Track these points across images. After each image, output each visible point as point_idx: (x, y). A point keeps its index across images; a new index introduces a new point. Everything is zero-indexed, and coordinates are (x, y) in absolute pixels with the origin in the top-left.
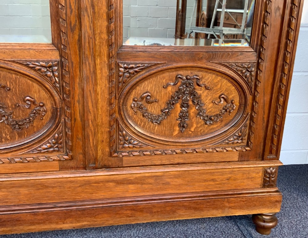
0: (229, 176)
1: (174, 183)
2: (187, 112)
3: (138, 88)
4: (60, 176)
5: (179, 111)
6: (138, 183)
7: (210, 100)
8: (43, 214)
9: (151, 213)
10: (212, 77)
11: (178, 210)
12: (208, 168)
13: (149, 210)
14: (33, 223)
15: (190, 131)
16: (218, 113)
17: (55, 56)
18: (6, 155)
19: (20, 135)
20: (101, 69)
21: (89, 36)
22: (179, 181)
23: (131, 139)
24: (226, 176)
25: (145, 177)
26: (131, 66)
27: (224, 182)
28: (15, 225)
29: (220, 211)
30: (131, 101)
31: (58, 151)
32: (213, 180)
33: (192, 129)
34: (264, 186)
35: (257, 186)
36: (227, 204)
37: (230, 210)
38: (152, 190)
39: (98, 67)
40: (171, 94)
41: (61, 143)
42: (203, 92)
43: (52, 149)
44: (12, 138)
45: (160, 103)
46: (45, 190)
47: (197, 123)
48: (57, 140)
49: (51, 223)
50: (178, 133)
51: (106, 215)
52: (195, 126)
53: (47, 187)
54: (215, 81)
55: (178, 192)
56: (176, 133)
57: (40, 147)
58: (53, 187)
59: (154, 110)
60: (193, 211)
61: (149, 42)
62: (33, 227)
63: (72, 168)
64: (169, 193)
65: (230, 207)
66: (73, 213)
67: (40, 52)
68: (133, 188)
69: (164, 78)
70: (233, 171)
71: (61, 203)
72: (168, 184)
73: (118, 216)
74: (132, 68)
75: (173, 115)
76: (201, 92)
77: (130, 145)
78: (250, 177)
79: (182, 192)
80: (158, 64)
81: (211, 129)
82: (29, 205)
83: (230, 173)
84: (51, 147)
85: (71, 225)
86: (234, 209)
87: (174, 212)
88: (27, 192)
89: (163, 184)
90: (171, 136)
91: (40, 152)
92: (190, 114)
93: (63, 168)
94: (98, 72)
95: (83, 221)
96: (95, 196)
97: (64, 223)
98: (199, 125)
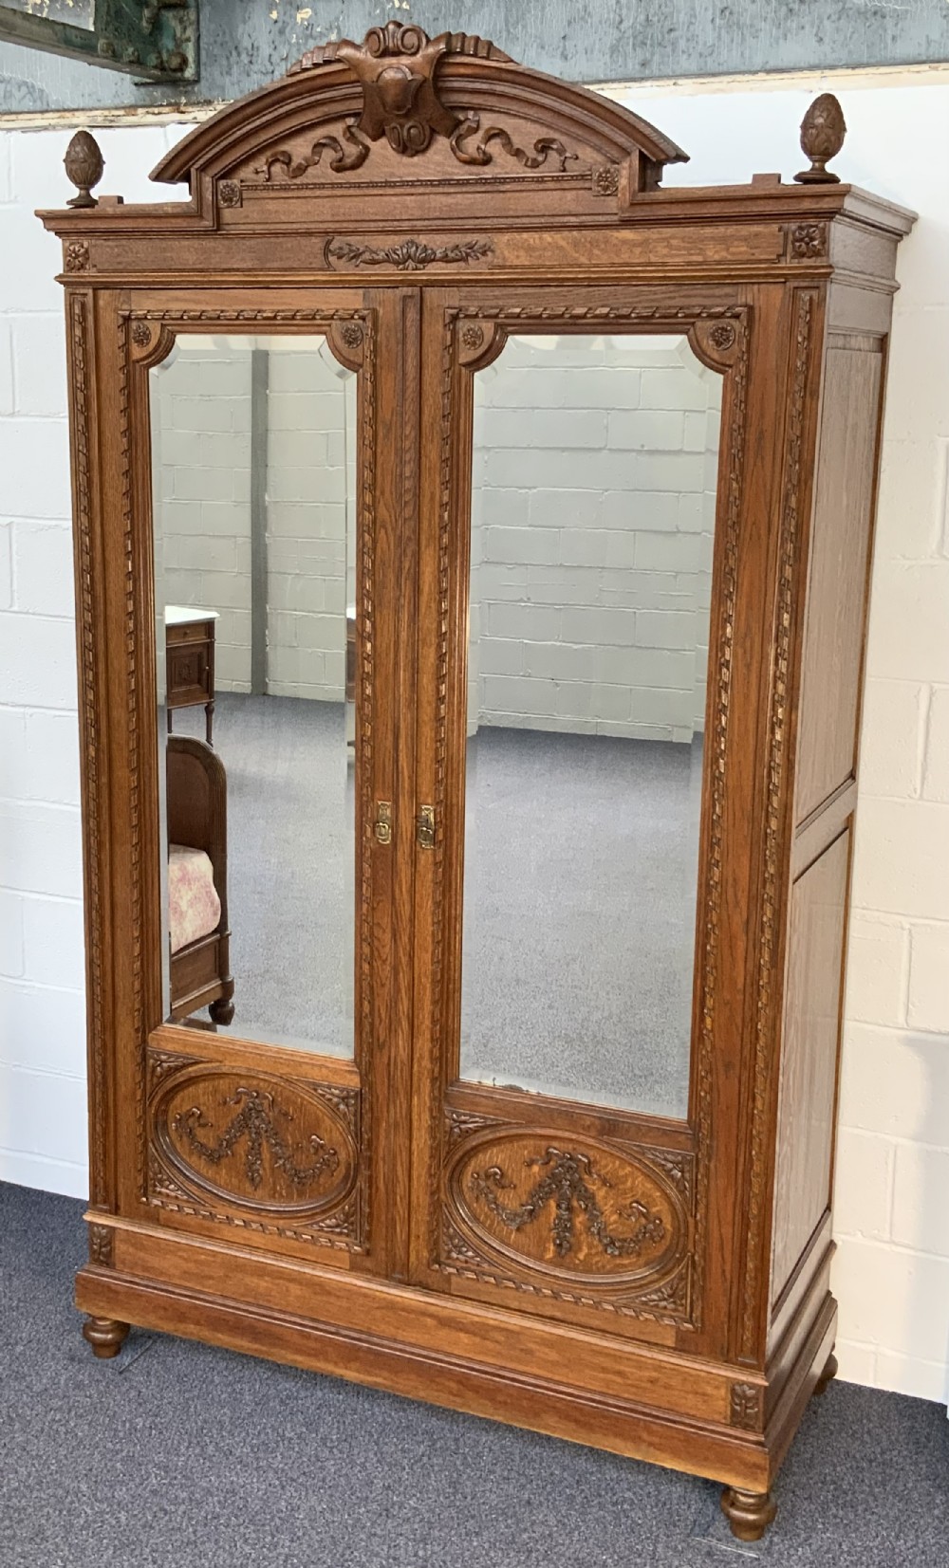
0: (654, 1374)
1: (542, 1355)
2: (570, 1220)
3: (480, 1155)
4: (348, 1280)
5: (553, 1216)
6: (475, 1334)
7: (612, 1206)
8: (317, 1339)
9: (493, 1400)
10: (614, 1163)
11: (545, 1412)
12: (605, 1343)
13: (489, 1393)
14: (299, 1351)
15: (576, 1257)
16: (631, 1236)
17: (354, 1082)
18: (275, 1222)
19: (301, 1194)
20: (419, 1115)
21: (402, 1062)
22: (553, 1356)
23: (463, 1246)
24: (647, 1374)
25: (488, 1325)
26: (463, 1118)
27: (643, 1385)
28: (274, 1345)
29: (630, 1445)
30: (469, 1178)
31: (347, 1235)
32: (619, 1373)
33: (581, 1256)
34: (733, 1425)
35: (717, 1417)
36: (645, 1436)
37: (652, 1449)
38: (499, 1354)
39: (415, 1110)
40: (538, 1179)
41: (352, 1224)
42: (599, 1189)
43: (338, 1230)
44: (289, 1197)
45: (520, 1191)
46: (325, 1298)
47: (590, 1247)
48: (347, 1216)
49: (327, 1360)
50: (554, 1257)
51: (413, 1377)
52: (585, 1250)
53: (329, 1293)
54: (621, 1173)
55: (550, 1376)
56: (549, 1255)
57: (323, 1221)
58: (338, 1297)
59: (511, 1200)
60: (572, 1426)
61: (502, 1081)
62: (299, 1358)
63: (368, 1271)
64: (530, 1373)
65: (651, 1444)
66: (361, 1354)
67: (335, 1071)
68: (466, 1341)
69: (525, 1148)
70: (660, 1367)
71: (347, 1329)
72: (529, 1352)
73: (434, 1386)
74: (465, 1122)
75: (542, 1219)
76: (595, 1188)
77: (460, 1257)
78: (700, 1391)
79: (557, 1378)
80: (510, 1123)
81: (618, 1266)
82: (300, 1316)
83: (655, 1371)
84: (337, 1226)
85: (357, 1375)
86: (659, 1449)
87: (537, 1415)
88: (299, 1293)
89: (522, 1350)
90: (540, 1259)
91: (321, 1229)
92: (573, 1225)
93: (355, 1268)
94: (415, 1117)
95: (377, 1376)
96: (401, 1335)
97: (346, 1368)
98: (593, 1251)
